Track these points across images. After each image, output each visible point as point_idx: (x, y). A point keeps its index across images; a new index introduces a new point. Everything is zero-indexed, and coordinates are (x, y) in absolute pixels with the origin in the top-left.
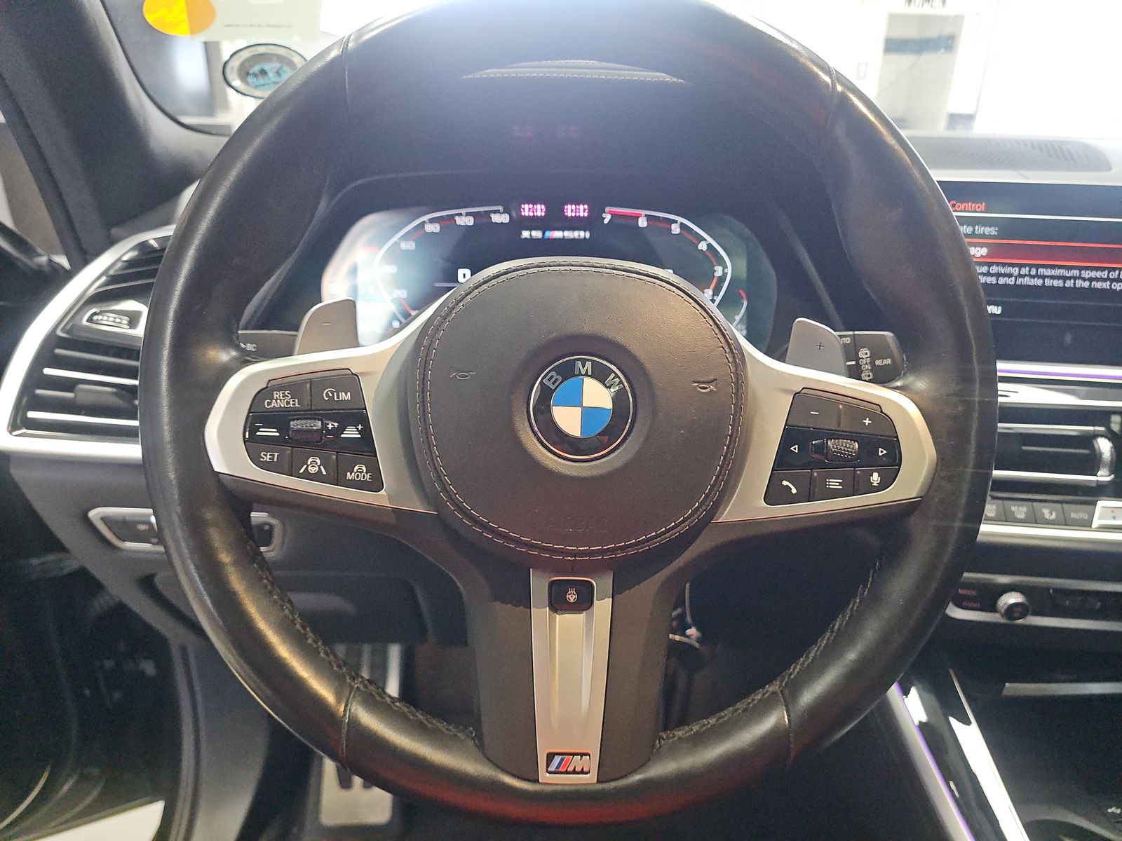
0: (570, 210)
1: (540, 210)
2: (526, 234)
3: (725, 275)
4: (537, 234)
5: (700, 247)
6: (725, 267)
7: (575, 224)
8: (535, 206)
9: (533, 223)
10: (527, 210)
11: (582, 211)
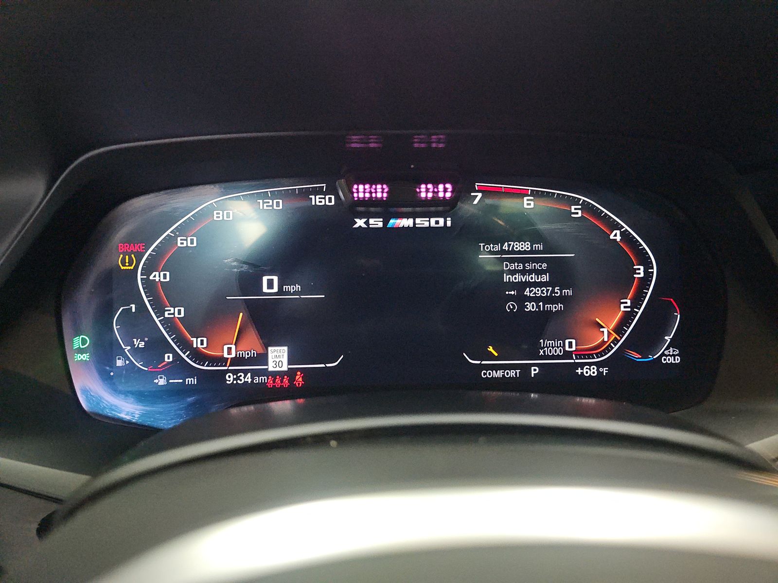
0: (425, 192)
1: (380, 192)
2: (360, 223)
3: (648, 275)
4: (376, 223)
5: (612, 237)
6: (648, 265)
7: (434, 207)
8: (374, 186)
9: (369, 207)
10: (361, 191)
11: (445, 191)
